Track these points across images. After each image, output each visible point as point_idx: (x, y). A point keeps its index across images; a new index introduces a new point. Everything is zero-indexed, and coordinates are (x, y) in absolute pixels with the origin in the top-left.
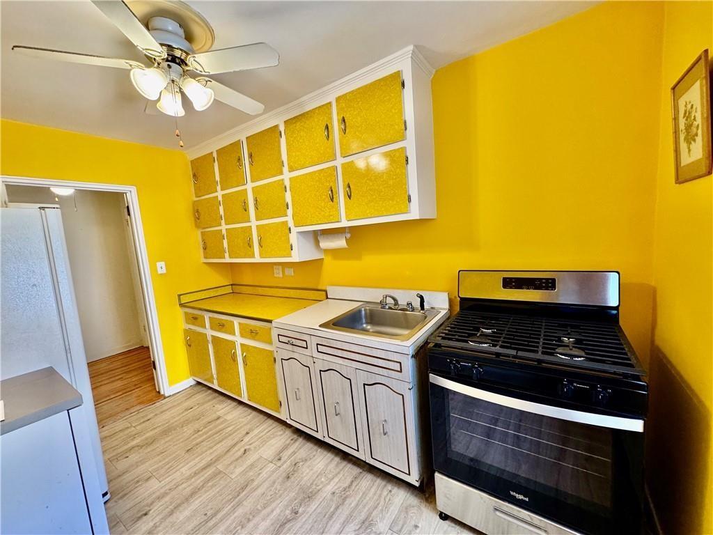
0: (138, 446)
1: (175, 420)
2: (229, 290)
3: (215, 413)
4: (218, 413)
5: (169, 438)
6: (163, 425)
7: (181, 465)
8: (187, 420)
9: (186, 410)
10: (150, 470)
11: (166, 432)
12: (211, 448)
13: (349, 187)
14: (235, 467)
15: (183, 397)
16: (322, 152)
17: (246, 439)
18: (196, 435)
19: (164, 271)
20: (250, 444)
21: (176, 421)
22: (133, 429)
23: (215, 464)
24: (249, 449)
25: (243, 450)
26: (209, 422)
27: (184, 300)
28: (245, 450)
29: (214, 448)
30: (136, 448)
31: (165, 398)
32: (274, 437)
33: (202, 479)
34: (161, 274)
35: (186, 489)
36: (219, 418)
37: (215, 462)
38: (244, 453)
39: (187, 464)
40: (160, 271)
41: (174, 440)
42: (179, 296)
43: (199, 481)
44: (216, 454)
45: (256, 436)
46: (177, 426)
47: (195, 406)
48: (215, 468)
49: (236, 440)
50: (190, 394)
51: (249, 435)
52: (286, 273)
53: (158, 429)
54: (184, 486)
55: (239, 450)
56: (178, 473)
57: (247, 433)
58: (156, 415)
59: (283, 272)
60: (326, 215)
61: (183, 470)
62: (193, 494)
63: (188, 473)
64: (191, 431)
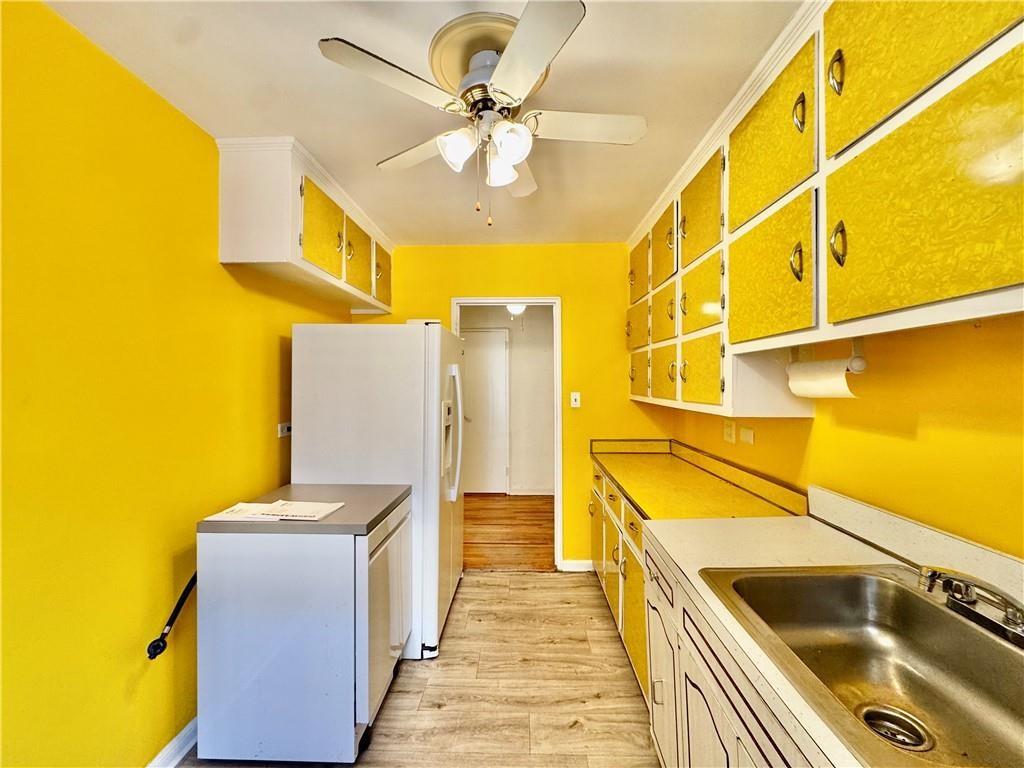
0: (495, 614)
1: (546, 607)
2: (665, 447)
3: (585, 629)
4: (590, 633)
5: (522, 627)
6: (531, 605)
7: (505, 675)
8: (553, 617)
9: (562, 602)
10: (483, 653)
11: (527, 617)
12: (545, 679)
13: (843, 231)
14: (546, 738)
15: (573, 582)
16: (787, 166)
17: (591, 705)
18: (545, 646)
19: (578, 405)
20: (589, 719)
21: (544, 610)
22: (508, 590)
23: (532, 709)
24: (582, 725)
25: (573, 719)
26: (570, 639)
27: (597, 447)
28: (576, 722)
29: (549, 683)
30: (492, 617)
31: (556, 571)
32: (627, 740)
33: (506, 715)
34: (574, 408)
35: (485, 712)
36: (584, 640)
37: (533, 705)
38: (571, 727)
39: (510, 679)
40: (573, 404)
41: (525, 634)
42: (592, 441)
43: (501, 715)
44: (543, 692)
45: (605, 711)
46: (540, 617)
47: (574, 603)
48: (527, 714)
49: (577, 694)
50: (581, 582)
51: (598, 701)
52: (742, 437)
53: (524, 608)
54: (486, 705)
55: (569, 714)
56: (494, 683)
57: (598, 696)
58: (535, 587)
59: (738, 435)
60: (786, 313)
61: (503, 682)
62: (484, 727)
63: (504, 692)
64: (544, 635)
